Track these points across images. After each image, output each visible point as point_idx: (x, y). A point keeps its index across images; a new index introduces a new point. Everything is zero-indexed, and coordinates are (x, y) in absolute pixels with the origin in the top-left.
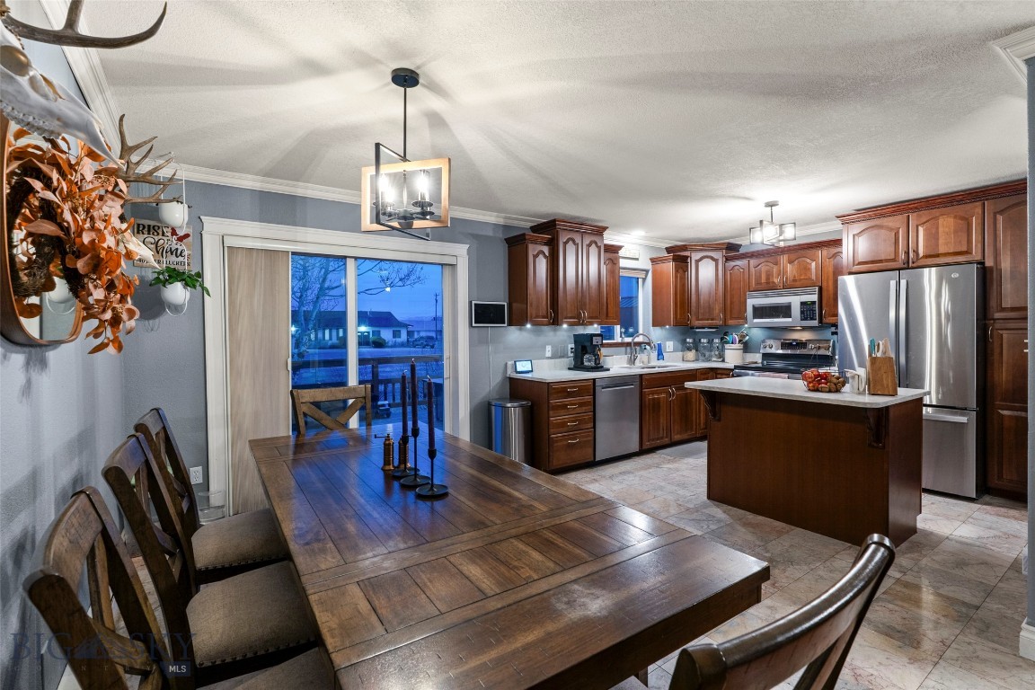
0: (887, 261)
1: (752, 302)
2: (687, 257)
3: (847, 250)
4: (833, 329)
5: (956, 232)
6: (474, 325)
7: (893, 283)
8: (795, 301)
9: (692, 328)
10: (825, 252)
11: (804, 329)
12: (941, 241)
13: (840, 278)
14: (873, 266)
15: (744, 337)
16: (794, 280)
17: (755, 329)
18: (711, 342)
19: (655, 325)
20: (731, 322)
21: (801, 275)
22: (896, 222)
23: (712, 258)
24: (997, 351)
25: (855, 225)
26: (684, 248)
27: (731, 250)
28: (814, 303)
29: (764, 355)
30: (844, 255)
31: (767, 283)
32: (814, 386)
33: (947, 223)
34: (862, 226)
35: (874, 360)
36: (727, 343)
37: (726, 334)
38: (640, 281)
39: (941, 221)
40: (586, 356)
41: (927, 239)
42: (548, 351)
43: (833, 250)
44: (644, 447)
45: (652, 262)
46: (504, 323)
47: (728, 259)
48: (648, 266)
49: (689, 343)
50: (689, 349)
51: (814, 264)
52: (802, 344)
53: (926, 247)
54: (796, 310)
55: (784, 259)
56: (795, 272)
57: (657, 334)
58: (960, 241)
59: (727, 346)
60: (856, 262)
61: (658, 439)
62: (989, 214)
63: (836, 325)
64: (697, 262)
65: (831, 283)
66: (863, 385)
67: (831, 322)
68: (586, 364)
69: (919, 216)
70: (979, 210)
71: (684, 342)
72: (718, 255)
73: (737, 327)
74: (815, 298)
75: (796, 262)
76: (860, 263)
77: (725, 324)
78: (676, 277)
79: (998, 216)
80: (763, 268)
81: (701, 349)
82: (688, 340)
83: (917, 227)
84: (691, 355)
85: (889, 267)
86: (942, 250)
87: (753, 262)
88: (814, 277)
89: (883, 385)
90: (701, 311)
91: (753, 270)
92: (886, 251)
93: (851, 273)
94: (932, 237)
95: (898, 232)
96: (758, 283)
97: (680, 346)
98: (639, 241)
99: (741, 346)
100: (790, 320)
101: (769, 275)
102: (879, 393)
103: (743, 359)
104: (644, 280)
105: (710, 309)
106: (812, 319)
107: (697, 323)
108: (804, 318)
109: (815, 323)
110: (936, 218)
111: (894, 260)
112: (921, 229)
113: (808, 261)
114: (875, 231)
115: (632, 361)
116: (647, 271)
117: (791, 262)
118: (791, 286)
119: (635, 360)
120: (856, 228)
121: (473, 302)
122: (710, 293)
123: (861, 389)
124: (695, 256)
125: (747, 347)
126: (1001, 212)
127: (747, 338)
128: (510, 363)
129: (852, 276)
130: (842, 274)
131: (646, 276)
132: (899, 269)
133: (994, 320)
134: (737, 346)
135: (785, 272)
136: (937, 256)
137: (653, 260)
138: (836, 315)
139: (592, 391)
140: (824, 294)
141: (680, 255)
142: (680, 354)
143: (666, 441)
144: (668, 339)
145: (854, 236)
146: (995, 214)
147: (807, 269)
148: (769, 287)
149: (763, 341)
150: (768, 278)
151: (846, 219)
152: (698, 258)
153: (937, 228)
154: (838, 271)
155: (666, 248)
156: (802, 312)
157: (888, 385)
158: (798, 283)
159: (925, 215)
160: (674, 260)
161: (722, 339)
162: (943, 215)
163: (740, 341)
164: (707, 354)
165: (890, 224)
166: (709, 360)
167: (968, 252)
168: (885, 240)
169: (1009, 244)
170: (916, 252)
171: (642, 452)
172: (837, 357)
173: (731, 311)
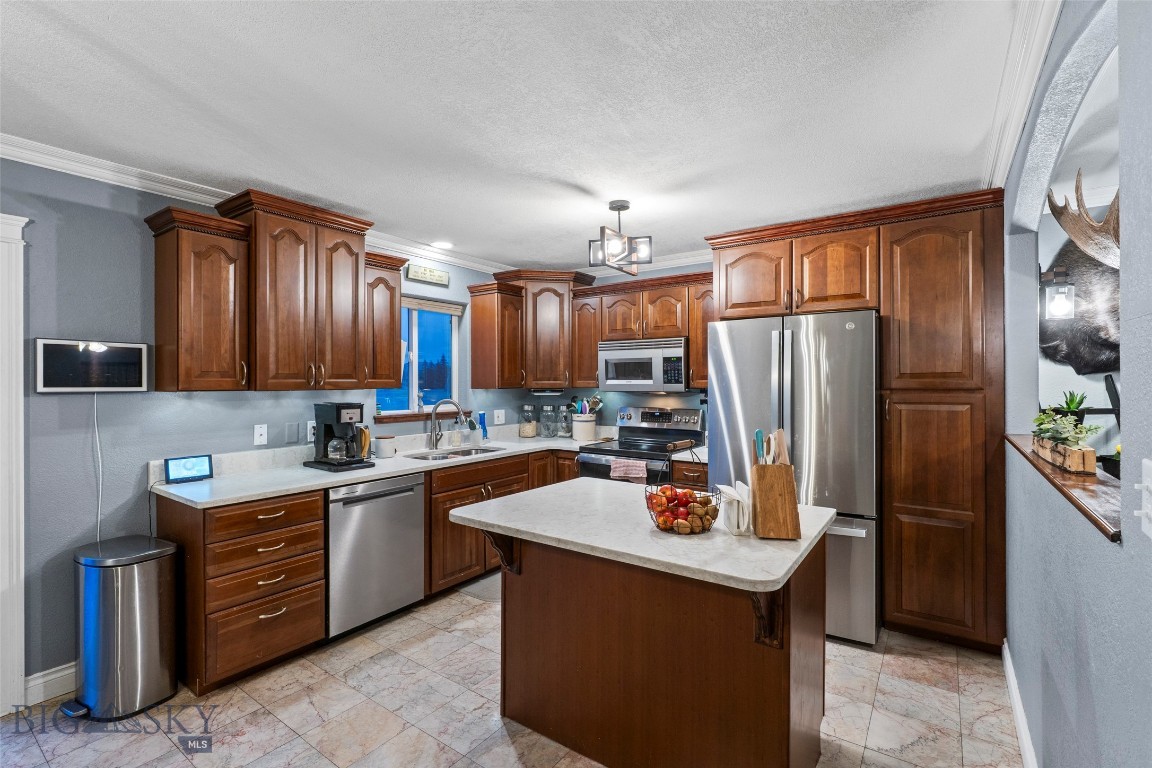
0: (766, 303)
1: (606, 355)
2: (522, 288)
3: (718, 286)
4: (702, 396)
5: (847, 266)
6: (40, 388)
7: (775, 334)
8: (656, 356)
9: (530, 390)
10: (693, 289)
11: (669, 394)
12: (830, 279)
13: (710, 324)
14: (750, 310)
15: (597, 403)
16: (657, 327)
17: (611, 393)
18: (556, 409)
19: (474, 386)
20: (580, 383)
21: (663, 321)
22: (776, 249)
23: (556, 293)
24: (895, 433)
25: (729, 252)
26: (517, 275)
27: (582, 283)
28: (679, 359)
29: (621, 428)
30: (715, 294)
31: (624, 330)
32: (665, 522)
33: (836, 253)
34: (736, 253)
35: (762, 471)
36: (575, 412)
37: (574, 399)
38: (455, 320)
39: (830, 249)
40: (334, 443)
41: (813, 276)
42: (261, 434)
43: (703, 288)
44: (435, 590)
45: (472, 292)
46: (140, 384)
47: (576, 295)
48: (466, 298)
49: (527, 411)
50: (528, 421)
51: (679, 306)
52: (665, 415)
53: (812, 286)
54: (658, 369)
55: (644, 296)
56: (657, 315)
57: (479, 401)
58: (852, 281)
59: (575, 417)
60: (729, 305)
61: (461, 571)
62: (885, 242)
63: (704, 391)
64: (536, 296)
65: (699, 332)
66: (746, 521)
67: (700, 386)
68: (332, 455)
69: (804, 243)
70: (873, 238)
71: (521, 410)
72: (562, 288)
73: (588, 390)
74: (679, 352)
75: (658, 303)
76: (735, 306)
77: (572, 387)
78: (503, 316)
79: (895, 246)
80: (620, 309)
81: (543, 420)
82: (526, 408)
83: (802, 256)
84: (530, 428)
85: (769, 313)
86: (831, 290)
87: (608, 300)
88: (679, 324)
89: (777, 521)
90: (540, 367)
91: (606, 310)
92: (764, 291)
93: (723, 319)
94: (820, 272)
95: (779, 264)
96: (613, 330)
97: (516, 416)
98: (443, 258)
99: (593, 417)
100: (650, 382)
101: (625, 320)
102: (772, 535)
103: (596, 434)
104: (460, 318)
105: (552, 363)
106: (678, 382)
107: (533, 384)
108: (667, 381)
109: (681, 387)
110: (823, 246)
111: (775, 302)
112: (806, 260)
113: (673, 301)
114: (752, 262)
115: (434, 442)
116: (464, 306)
117: (652, 302)
118: (654, 335)
119: (437, 441)
120: (731, 255)
121: (40, 344)
122: (552, 342)
123: (743, 528)
124: (532, 288)
125: (601, 418)
126: (898, 242)
127: (601, 405)
128: (156, 464)
129: (724, 322)
130: (713, 319)
131: (463, 312)
132: (783, 315)
133: (891, 390)
134: (587, 416)
135: (645, 316)
136: (825, 299)
137: (473, 290)
138: (705, 377)
139: (321, 512)
140: (693, 347)
141: (511, 286)
142: (515, 427)
143: (477, 570)
144: (498, 407)
145: (727, 266)
146: (892, 243)
147: (672, 312)
148: (625, 336)
149: (621, 410)
150: (624, 324)
151: (717, 243)
152: (536, 290)
153: (825, 260)
154: (707, 317)
155: (494, 274)
156: (665, 372)
157: (785, 521)
158: (661, 332)
159: (812, 241)
160: (500, 290)
161: (569, 406)
162: (832, 242)
163: (591, 410)
164: (552, 425)
165: (770, 252)
166: (553, 435)
167: (860, 295)
168: (764, 275)
169: (908, 287)
170: (801, 292)
171: (431, 597)
172: (707, 433)
173: (580, 369)
